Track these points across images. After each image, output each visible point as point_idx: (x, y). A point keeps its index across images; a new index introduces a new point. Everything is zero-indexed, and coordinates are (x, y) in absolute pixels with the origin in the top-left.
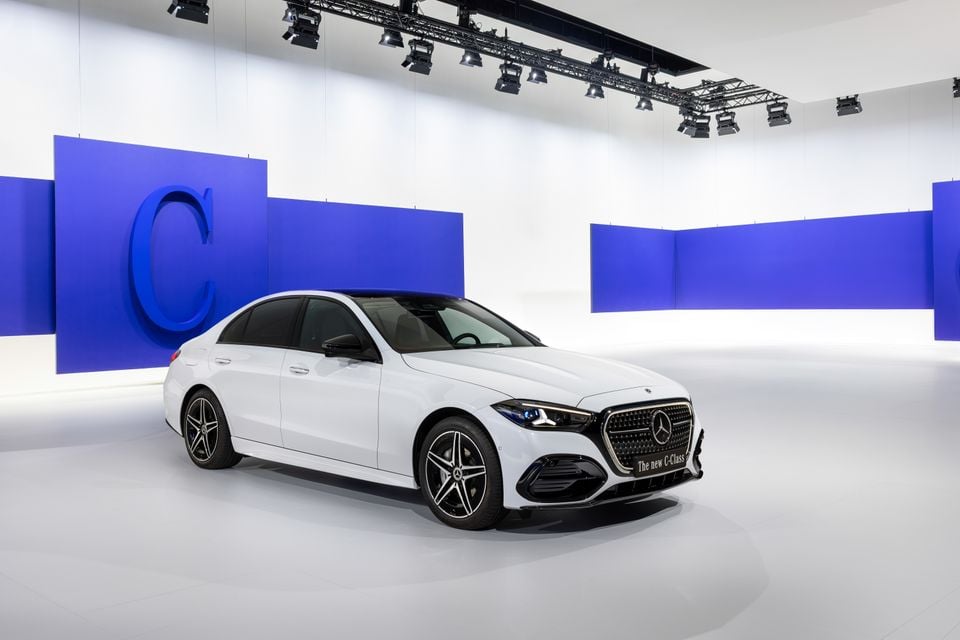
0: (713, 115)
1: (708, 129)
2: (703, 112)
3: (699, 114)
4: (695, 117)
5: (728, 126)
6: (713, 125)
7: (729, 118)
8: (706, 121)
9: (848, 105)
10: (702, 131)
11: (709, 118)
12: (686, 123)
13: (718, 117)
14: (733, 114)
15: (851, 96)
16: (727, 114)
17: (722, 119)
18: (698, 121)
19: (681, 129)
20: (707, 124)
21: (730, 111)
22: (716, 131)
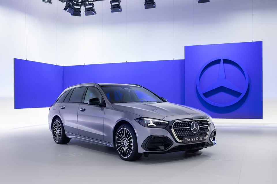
1: (80, 12)
3: (75, 3)
5: (90, 11)
6: (83, 9)
7: (91, 6)
8: (79, 7)
10: (77, 13)
11: (81, 5)
13: (85, 5)
14: (93, 5)
16: (90, 4)
17: (88, 7)
18: (76, 7)
20: (80, 9)
21: (91, 3)
22: (84, 13)
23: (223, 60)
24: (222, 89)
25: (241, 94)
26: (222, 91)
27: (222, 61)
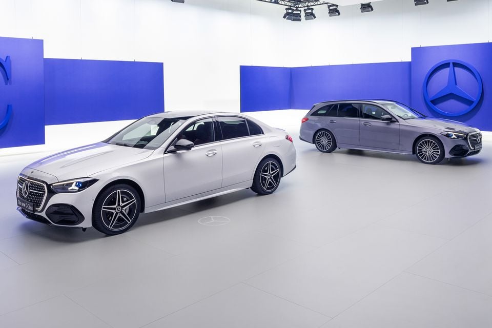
0: (302, 9)
1: (300, 16)
2: (297, 7)
3: (294, 8)
4: (293, 10)
5: (310, 15)
6: (303, 14)
7: (310, 11)
8: (299, 12)
9: (366, 7)
10: (296, 17)
11: (300, 11)
12: (288, 14)
13: (305, 10)
14: (312, 9)
15: (367, 2)
16: (309, 9)
17: (307, 11)
18: (294, 12)
19: (284, 17)
20: (300, 14)
21: (311, 7)
22: (304, 18)
23: (453, 63)
24: (451, 96)
25: (473, 102)
26: (452, 99)
27: (451, 65)
